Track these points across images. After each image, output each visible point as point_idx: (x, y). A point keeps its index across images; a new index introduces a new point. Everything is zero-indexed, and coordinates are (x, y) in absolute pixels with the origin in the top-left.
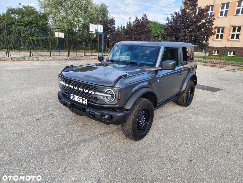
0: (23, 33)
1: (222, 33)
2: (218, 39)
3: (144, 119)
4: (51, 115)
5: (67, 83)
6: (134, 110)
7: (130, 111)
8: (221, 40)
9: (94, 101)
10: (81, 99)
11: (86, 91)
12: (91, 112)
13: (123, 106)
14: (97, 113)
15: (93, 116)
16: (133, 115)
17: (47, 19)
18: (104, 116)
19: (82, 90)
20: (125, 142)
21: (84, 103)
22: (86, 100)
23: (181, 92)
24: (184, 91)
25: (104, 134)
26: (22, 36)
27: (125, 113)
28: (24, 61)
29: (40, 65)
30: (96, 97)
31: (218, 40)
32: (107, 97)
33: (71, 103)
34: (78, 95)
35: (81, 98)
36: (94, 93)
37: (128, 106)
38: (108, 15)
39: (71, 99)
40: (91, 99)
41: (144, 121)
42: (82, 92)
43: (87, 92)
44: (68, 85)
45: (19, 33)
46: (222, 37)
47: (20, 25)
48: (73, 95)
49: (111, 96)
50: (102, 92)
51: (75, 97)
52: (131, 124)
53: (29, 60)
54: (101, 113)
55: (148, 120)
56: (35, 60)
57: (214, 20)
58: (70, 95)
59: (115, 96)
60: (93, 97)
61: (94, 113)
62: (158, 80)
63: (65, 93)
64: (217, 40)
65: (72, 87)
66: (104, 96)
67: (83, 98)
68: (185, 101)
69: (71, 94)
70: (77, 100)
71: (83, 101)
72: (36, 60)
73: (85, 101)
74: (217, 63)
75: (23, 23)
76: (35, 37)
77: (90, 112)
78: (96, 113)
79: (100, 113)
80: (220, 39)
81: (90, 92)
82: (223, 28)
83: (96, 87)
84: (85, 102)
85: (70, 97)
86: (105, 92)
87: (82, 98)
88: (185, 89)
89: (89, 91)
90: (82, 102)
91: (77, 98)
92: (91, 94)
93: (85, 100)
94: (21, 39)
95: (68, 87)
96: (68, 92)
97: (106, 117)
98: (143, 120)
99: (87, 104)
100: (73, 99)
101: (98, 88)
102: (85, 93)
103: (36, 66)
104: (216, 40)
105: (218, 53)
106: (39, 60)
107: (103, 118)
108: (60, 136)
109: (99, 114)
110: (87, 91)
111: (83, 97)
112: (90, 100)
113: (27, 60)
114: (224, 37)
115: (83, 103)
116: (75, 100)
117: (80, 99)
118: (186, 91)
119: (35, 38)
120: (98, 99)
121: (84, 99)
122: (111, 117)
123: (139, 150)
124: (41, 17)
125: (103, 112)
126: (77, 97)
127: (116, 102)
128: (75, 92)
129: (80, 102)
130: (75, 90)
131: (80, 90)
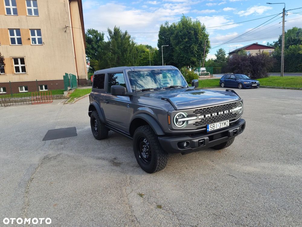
9: (234, 118)
21: (226, 126)
22: (228, 121)
30: (236, 113)
33: (209, 137)
34: (218, 121)
35: (222, 122)
36: (234, 110)
39: (210, 130)
43: (228, 112)
48: (212, 124)
49: (241, 107)
51: (215, 126)
58: (208, 126)
60: (233, 114)
61: (237, 130)
65: (210, 115)
67: (225, 121)
70: (218, 128)
71: (225, 124)
73: (227, 123)
83: (236, 103)
85: (208, 129)
86: (238, 106)
87: (224, 121)
90: (223, 127)
91: (218, 125)
92: (231, 113)
99: (229, 125)
100: (212, 130)
102: (226, 114)
111: (224, 120)
112: (231, 119)
115: (225, 126)
116: (215, 129)
117: (222, 125)
121: (226, 121)
126: (218, 123)
128: (214, 120)
129: (222, 127)
130: (215, 117)
131: (220, 115)
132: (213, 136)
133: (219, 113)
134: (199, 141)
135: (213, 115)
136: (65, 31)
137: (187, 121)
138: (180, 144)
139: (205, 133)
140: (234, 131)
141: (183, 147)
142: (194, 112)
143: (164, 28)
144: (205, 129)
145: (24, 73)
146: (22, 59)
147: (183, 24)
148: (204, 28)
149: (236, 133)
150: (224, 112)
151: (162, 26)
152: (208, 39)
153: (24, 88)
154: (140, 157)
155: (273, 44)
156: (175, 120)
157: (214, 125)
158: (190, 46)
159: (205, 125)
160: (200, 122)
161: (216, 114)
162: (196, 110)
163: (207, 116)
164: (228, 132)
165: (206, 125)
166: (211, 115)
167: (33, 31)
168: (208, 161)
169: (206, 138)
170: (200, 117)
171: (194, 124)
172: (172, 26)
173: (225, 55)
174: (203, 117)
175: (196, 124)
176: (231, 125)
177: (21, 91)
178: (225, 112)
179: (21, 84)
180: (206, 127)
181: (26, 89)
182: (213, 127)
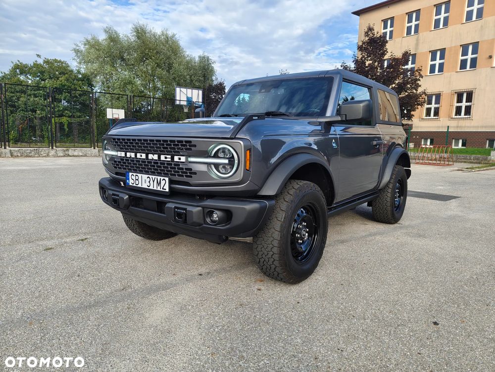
0: (42, 110)
1: (437, 106)
2: (430, 116)
3: (307, 232)
4: (82, 240)
5: (121, 150)
6: (282, 200)
7: (273, 202)
8: (436, 117)
9: (185, 179)
10: (154, 181)
11: (166, 158)
12: (178, 208)
13: (256, 188)
14: (195, 210)
15: (183, 216)
16: (281, 212)
17: (91, 85)
18: (210, 214)
19: (156, 157)
20: (263, 288)
21: (162, 190)
22: (167, 179)
23: (379, 188)
24: (387, 185)
25: (208, 273)
26: (40, 116)
27: (263, 204)
28: (37, 157)
29: (70, 163)
30: (191, 169)
31: (431, 118)
32: (217, 166)
33: (130, 196)
34: (147, 173)
35: (154, 177)
36: (187, 159)
37: (270, 189)
38: (214, 78)
39: (131, 184)
40: (179, 175)
41: (307, 234)
42: (156, 162)
43: (169, 160)
44: (123, 154)
45: (34, 111)
46: (437, 113)
47: (35, 96)
48: (135, 174)
49: (226, 161)
50: (206, 154)
51: (140, 180)
52: (277, 235)
53: (48, 156)
54: (204, 208)
55: (316, 233)
56: (62, 156)
57: (421, 79)
58: (129, 176)
59: (236, 162)
60: (182, 169)
61: (185, 209)
62: (334, 145)
63: (117, 174)
64: (429, 118)
65: (133, 155)
66: (209, 164)
67: (159, 178)
68: (389, 208)
69: (130, 174)
70: (145, 186)
71: (159, 184)
72: (64, 156)
73: (163, 183)
74: (435, 160)
75: (41, 92)
76: (65, 117)
77: (176, 207)
78: (189, 208)
79: (201, 208)
80: (434, 116)
81: (176, 158)
82: (438, 96)
83: (190, 142)
84: (164, 185)
85: (128, 181)
86: (212, 155)
87: (156, 177)
88: (389, 182)
89: (172, 158)
90: (155, 188)
91: (145, 180)
92: (177, 164)
93: (164, 179)
94: (36, 122)
95: (122, 158)
96: (122, 171)
97: (215, 216)
98: (304, 233)
99: (167, 190)
100: (134, 185)
101: (195, 146)
102: (163, 163)
103: (60, 165)
104: (426, 118)
105: (431, 143)
106: (69, 156)
107: (208, 220)
108: (99, 279)
109: (199, 211)
110: (170, 156)
111: (159, 174)
112: (177, 178)
113: (45, 156)
114: (441, 112)
115: (159, 189)
116: (140, 185)
117: (151, 182)
118: (391, 186)
119: (64, 120)
120: (195, 173)
121: (162, 178)
122: (228, 214)
123: (298, 303)
124: (79, 80)
125: (209, 203)
126: (145, 176)
127: (239, 177)
128: (139, 167)
129: (151, 187)
130: (140, 160)
131: (151, 160)
134: (113, 195)
135: (139, 155)
144: (125, 178)
149: (180, 216)
150: (159, 157)
153: (461, 142)
160: (118, 162)
161: (144, 156)
163: (128, 154)
166: (136, 155)
169: (123, 196)
170: (119, 153)
175: (114, 164)
176: (173, 193)
177: (455, 146)
178: (163, 157)
179: (456, 136)
181: (463, 145)
182: (136, 180)
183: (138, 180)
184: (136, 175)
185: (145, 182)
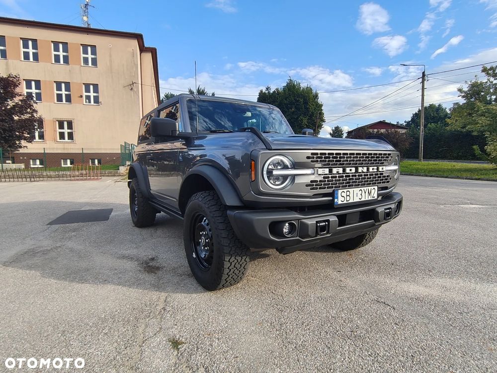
5: (325, 166)
8: (42, 140)
9: (386, 184)
10: (365, 193)
11: (373, 169)
19: (365, 170)
21: (372, 198)
22: (376, 188)
30: (389, 176)
31: (36, 140)
33: (338, 216)
34: (357, 186)
35: (365, 188)
36: (386, 168)
39: (340, 202)
42: (366, 174)
43: (376, 170)
46: (42, 137)
48: (345, 190)
51: (351, 195)
58: (337, 194)
60: (385, 177)
61: (390, 209)
65: (340, 170)
67: (370, 188)
69: (340, 191)
70: (357, 200)
71: (370, 193)
73: (373, 192)
78: (392, 207)
81: (380, 169)
85: (336, 200)
87: (367, 188)
90: (367, 199)
91: (357, 194)
92: (382, 173)
95: (326, 176)
99: (376, 197)
100: (345, 202)
102: (372, 174)
105: (41, 163)
110: (376, 168)
111: (369, 185)
114: (46, 136)
115: (370, 199)
116: (351, 201)
117: (363, 194)
121: (372, 188)
126: (357, 190)
128: (350, 182)
129: (363, 199)
130: (351, 175)
131: (360, 173)
132: (345, 215)
133: (360, 169)
134: (317, 222)
135: (348, 170)
136: (132, 89)
137: (294, 177)
138: (275, 227)
139: (330, 206)
140: (386, 209)
141: (282, 235)
142: (308, 158)
143: (265, 93)
144: (331, 198)
145: (70, 141)
146: (70, 122)
147: (289, 89)
148: (316, 96)
149: (388, 216)
150: (368, 169)
151: (261, 91)
152: (322, 110)
153: (69, 161)
154: (194, 256)
155: (405, 124)
156: (265, 173)
157: (348, 193)
158: (297, 118)
159: (330, 191)
160: (320, 181)
161: (354, 170)
162: (312, 154)
163: (335, 171)
164: (374, 210)
165: (334, 191)
166: (344, 170)
167: (87, 86)
168: (329, 270)
169: (333, 219)
170: (320, 171)
171: (307, 186)
172: (274, 92)
173: (343, 134)
174: (328, 173)
175: (312, 185)
177: (64, 165)
178: (371, 169)
179: (65, 156)
180: (333, 195)
181: (71, 163)
182: (347, 196)
183: (349, 196)
184: (347, 191)
185: (357, 196)
